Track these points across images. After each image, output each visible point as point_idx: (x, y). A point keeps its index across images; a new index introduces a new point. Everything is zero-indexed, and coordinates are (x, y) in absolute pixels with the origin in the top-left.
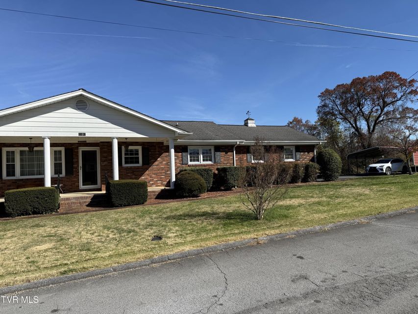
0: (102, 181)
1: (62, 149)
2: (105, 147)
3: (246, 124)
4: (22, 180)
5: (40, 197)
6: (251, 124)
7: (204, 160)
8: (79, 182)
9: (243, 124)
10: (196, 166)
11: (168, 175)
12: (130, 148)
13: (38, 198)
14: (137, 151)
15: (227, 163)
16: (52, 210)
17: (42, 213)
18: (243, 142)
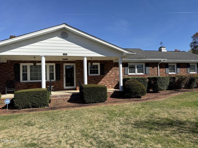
0: (76, 84)
1: (54, 64)
2: (79, 63)
3: (160, 50)
4: (31, 82)
5: (37, 96)
6: (164, 50)
7: (138, 72)
8: (63, 85)
9: (158, 50)
10: (133, 75)
11: (115, 81)
12: (94, 64)
13: (35, 97)
14: (97, 66)
15: (154, 74)
16: (45, 105)
17: (38, 107)
18: (165, 60)
